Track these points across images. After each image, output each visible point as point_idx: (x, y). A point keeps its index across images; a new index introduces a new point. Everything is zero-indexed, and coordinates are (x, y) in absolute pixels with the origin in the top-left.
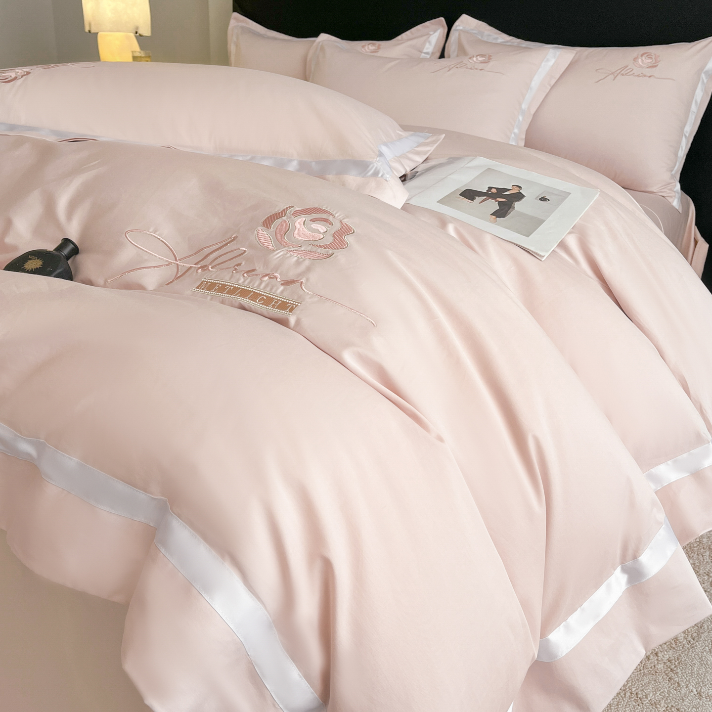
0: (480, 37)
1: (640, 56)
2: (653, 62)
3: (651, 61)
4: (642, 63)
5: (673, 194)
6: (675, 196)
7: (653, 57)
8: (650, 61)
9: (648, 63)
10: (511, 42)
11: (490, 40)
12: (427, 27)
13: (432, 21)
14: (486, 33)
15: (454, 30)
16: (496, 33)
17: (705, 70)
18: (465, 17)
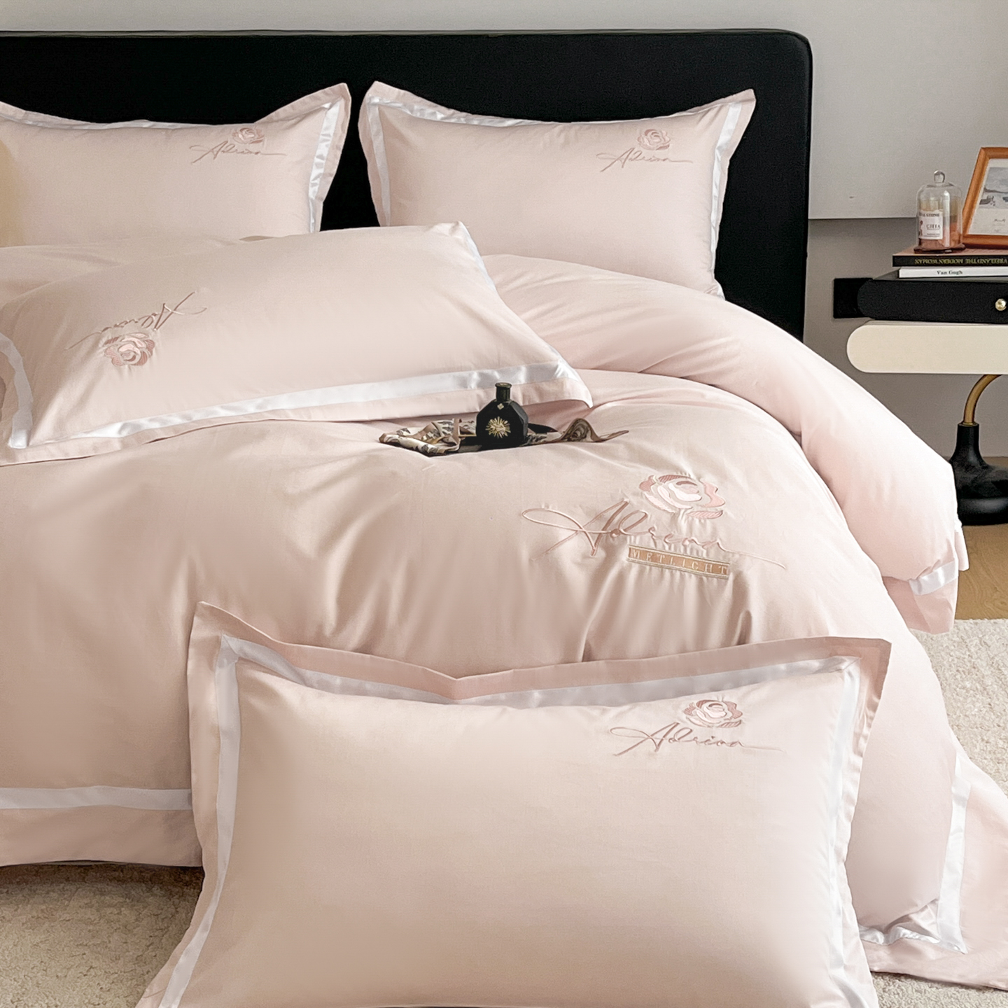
0: (409, 113)
2: (661, 143)
3: (660, 140)
4: (649, 144)
7: (661, 135)
8: (657, 140)
9: (656, 143)
10: (455, 118)
11: (427, 117)
12: (318, 99)
13: (327, 89)
14: (416, 107)
15: (368, 104)
16: (430, 106)
17: (718, 145)
18: (377, 84)
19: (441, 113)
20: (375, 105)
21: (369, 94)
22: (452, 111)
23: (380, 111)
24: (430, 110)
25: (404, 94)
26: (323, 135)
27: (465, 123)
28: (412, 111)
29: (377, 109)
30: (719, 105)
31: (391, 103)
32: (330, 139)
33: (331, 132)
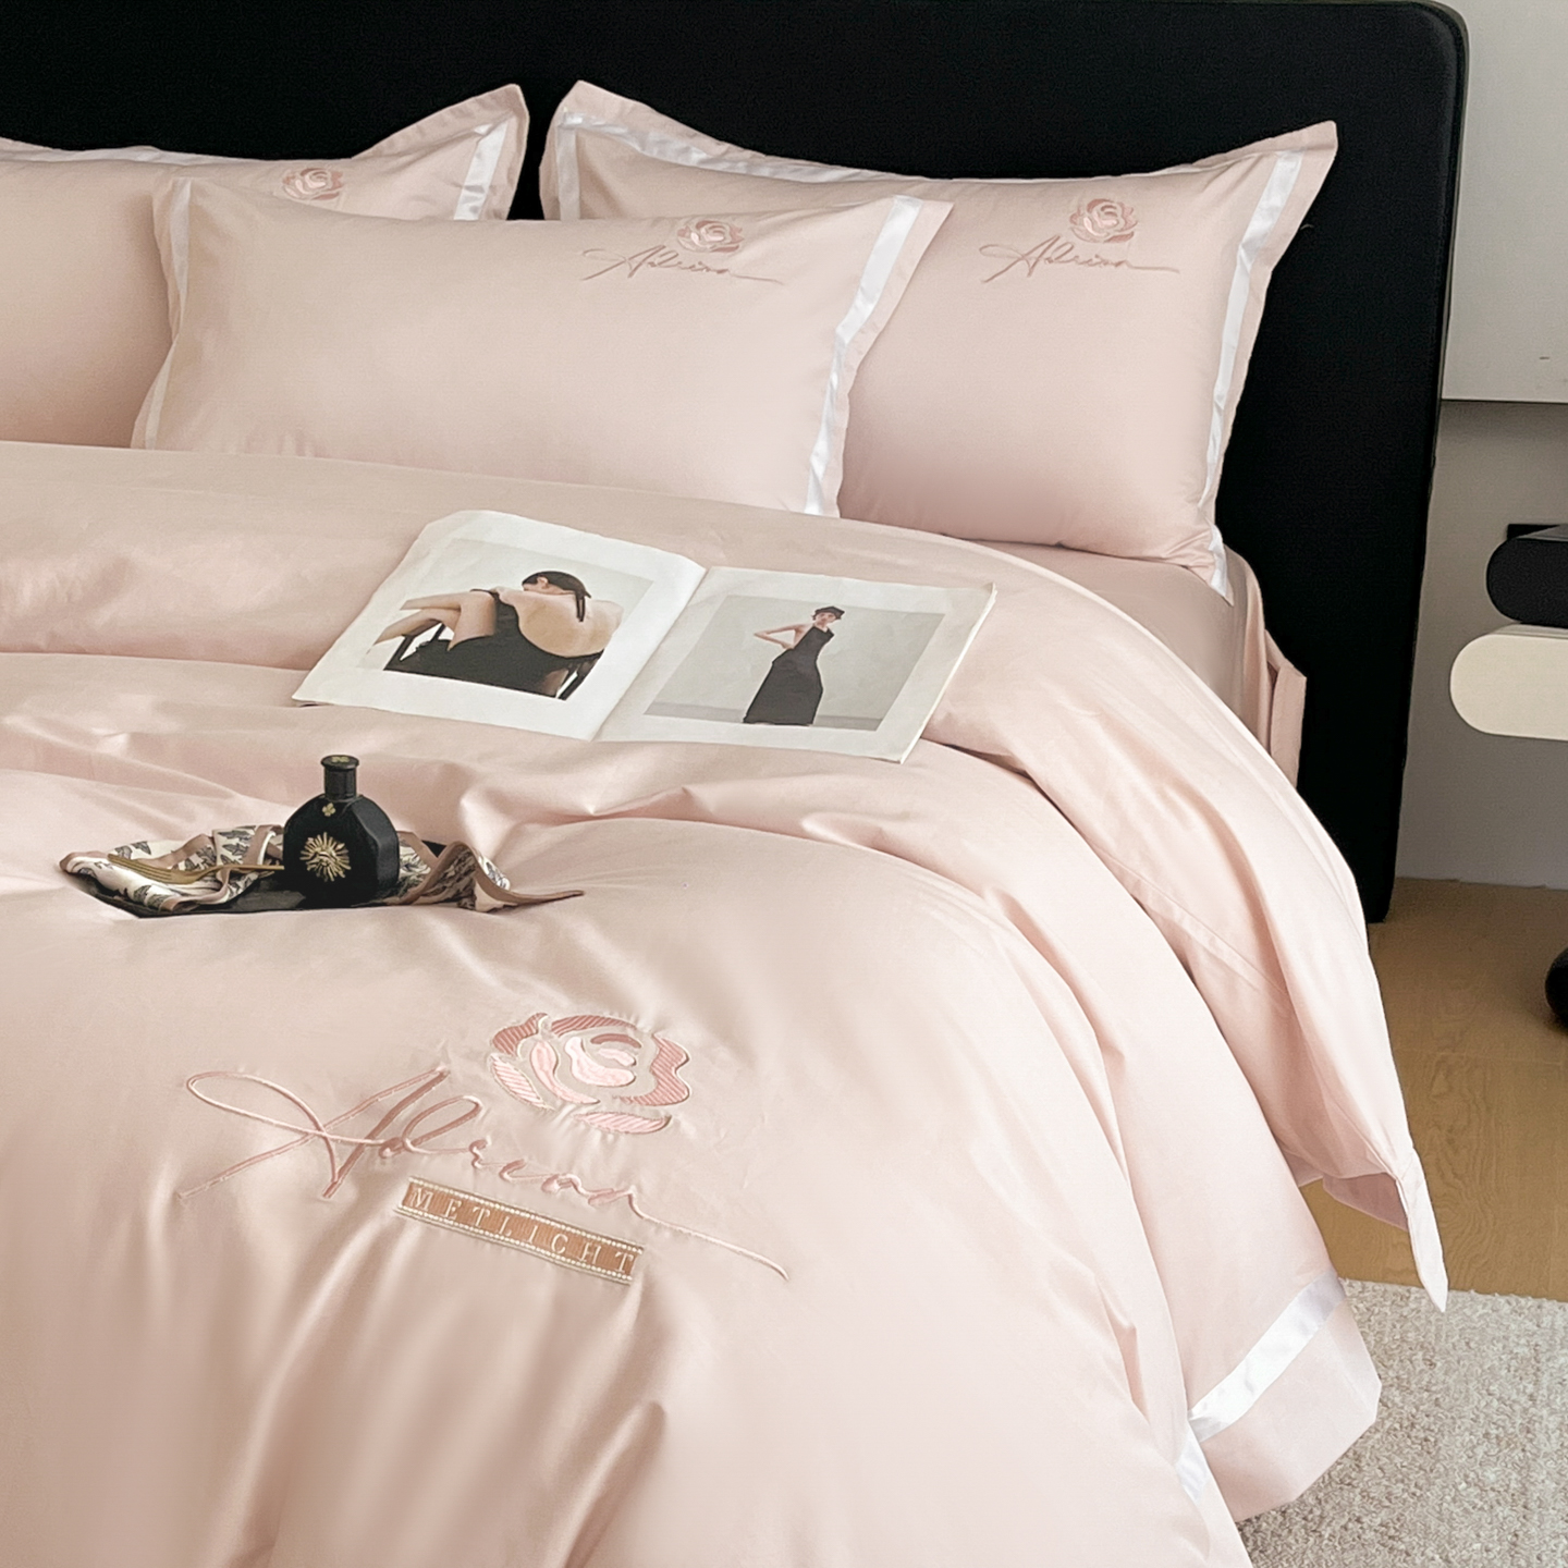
0: (638, 148)
1: (1084, 211)
2: (1119, 227)
3: (1115, 222)
4: (1093, 229)
5: (1208, 560)
6: (1213, 564)
7: (1119, 211)
8: (1111, 221)
9: (1109, 227)
10: (726, 161)
11: (670, 157)
12: (468, 115)
13: (485, 96)
14: (653, 136)
15: (560, 127)
16: (680, 135)
17: (1247, 236)
18: (583, 91)
19: (701, 149)
20: (571, 128)
21: (565, 106)
22: (726, 146)
23: (578, 141)
24: (680, 144)
25: (633, 109)
26: (469, 188)
27: (744, 172)
28: (643, 144)
29: (573, 137)
30: (1256, 155)
31: (604, 126)
32: (482, 197)
33: (485, 180)
